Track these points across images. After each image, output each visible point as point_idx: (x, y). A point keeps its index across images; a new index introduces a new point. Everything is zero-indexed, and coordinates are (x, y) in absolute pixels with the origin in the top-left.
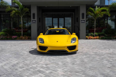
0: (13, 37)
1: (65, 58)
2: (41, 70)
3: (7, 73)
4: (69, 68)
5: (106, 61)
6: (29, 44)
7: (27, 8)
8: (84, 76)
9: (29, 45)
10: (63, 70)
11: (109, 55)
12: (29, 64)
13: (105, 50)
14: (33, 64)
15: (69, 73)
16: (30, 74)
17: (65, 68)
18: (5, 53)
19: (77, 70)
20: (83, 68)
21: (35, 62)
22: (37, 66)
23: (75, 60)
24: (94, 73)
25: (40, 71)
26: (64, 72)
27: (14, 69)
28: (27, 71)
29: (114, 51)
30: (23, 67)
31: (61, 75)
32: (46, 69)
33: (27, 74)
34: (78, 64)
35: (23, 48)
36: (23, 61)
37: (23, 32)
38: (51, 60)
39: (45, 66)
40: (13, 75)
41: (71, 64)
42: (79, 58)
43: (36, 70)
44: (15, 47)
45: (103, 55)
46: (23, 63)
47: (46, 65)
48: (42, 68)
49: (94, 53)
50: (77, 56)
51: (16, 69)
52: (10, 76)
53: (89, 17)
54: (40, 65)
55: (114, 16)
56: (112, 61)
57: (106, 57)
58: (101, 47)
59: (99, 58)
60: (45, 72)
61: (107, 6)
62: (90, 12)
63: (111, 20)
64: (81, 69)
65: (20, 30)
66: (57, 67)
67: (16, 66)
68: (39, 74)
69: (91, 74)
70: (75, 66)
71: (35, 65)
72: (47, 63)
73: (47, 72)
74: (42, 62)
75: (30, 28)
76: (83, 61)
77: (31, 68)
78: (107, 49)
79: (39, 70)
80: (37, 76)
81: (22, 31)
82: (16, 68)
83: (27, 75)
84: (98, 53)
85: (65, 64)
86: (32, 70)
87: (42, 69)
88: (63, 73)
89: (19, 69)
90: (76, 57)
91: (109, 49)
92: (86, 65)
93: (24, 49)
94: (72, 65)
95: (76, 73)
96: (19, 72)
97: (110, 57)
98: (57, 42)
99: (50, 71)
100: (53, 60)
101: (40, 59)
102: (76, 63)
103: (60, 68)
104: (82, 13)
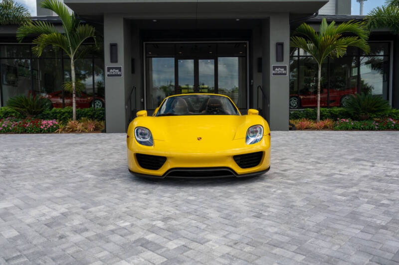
0: (44, 122)
1: (228, 196)
2: (150, 240)
3: (31, 251)
4: (245, 231)
5: (368, 203)
6: (100, 146)
7: (87, 25)
8: (300, 258)
9: (98, 149)
10: (225, 236)
11: (376, 184)
12: (106, 218)
13: (359, 165)
14: (120, 217)
15: (248, 249)
16: (111, 252)
17: (231, 232)
18: (19, 180)
19: (275, 237)
20: (295, 231)
21: (124, 209)
22: (132, 225)
23: (262, 201)
24: (336, 247)
25: (145, 244)
26: (231, 246)
27: (54, 236)
28: (99, 244)
29: (388, 168)
30: (87, 230)
31: (223, 256)
32: (166, 233)
33: (101, 255)
34: (273, 214)
35: (79, 162)
36: (84, 208)
37: (77, 107)
38: (179, 202)
39: (160, 224)
40: (53, 259)
41: (250, 217)
42: (274, 196)
43: (133, 238)
44: (51, 158)
45: (356, 185)
46: (84, 212)
47: (165, 219)
48: (153, 232)
49: (324, 178)
50: (269, 187)
51: (61, 237)
52: (40, 262)
53: (299, 56)
54: (145, 221)
55: (382, 53)
56: (388, 205)
57: (367, 192)
58: (344, 155)
59: (342, 195)
60: (163, 247)
61: (359, 20)
62: (304, 39)
63: (370, 65)
64: (289, 232)
65: (67, 101)
66: (204, 226)
67: (59, 224)
68: (141, 255)
69: (324, 251)
70: (267, 222)
71: (126, 221)
72: (169, 214)
73: (172, 245)
74: (148, 212)
75: (100, 93)
76: (290, 205)
77: (113, 232)
78: (365, 163)
79: (143, 239)
80: (136, 261)
81: (74, 104)
82: (61, 232)
83: (99, 259)
84: (336, 176)
85: (231, 216)
86: (116, 238)
87: (150, 237)
88: (228, 250)
89: (72, 235)
90: (265, 191)
91: (371, 164)
92: (303, 219)
93: (82, 165)
94: (253, 220)
95: (272, 249)
96: (73, 246)
97: (378, 190)
98: (199, 139)
99: (182, 242)
100: (188, 202)
101: (141, 200)
102: (266, 214)
103: (214, 231)
104: (277, 43)
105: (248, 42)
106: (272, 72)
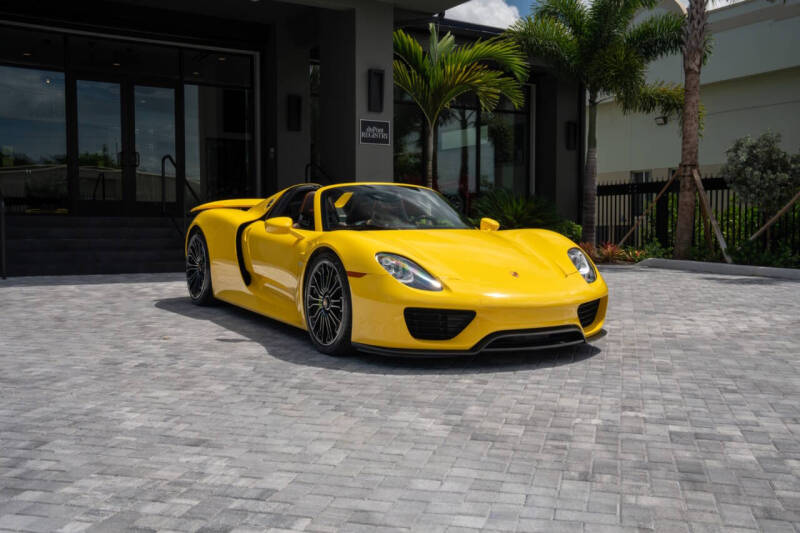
98: (516, 275)
104: (370, 71)
105: (257, 55)
106: (360, 134)
